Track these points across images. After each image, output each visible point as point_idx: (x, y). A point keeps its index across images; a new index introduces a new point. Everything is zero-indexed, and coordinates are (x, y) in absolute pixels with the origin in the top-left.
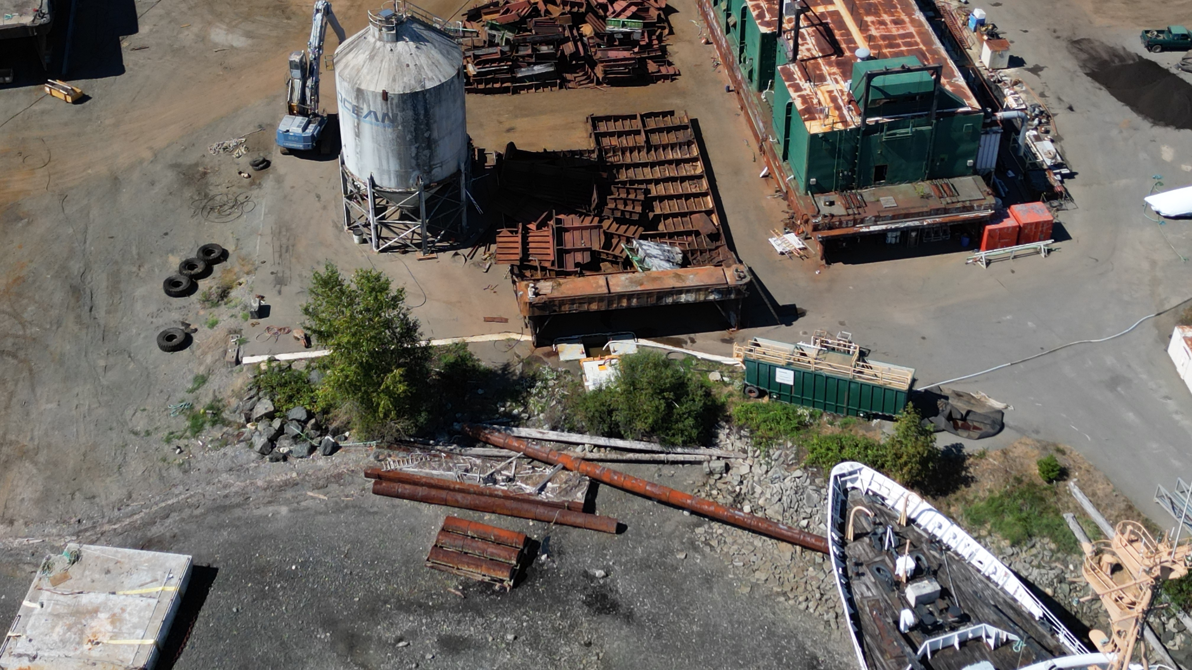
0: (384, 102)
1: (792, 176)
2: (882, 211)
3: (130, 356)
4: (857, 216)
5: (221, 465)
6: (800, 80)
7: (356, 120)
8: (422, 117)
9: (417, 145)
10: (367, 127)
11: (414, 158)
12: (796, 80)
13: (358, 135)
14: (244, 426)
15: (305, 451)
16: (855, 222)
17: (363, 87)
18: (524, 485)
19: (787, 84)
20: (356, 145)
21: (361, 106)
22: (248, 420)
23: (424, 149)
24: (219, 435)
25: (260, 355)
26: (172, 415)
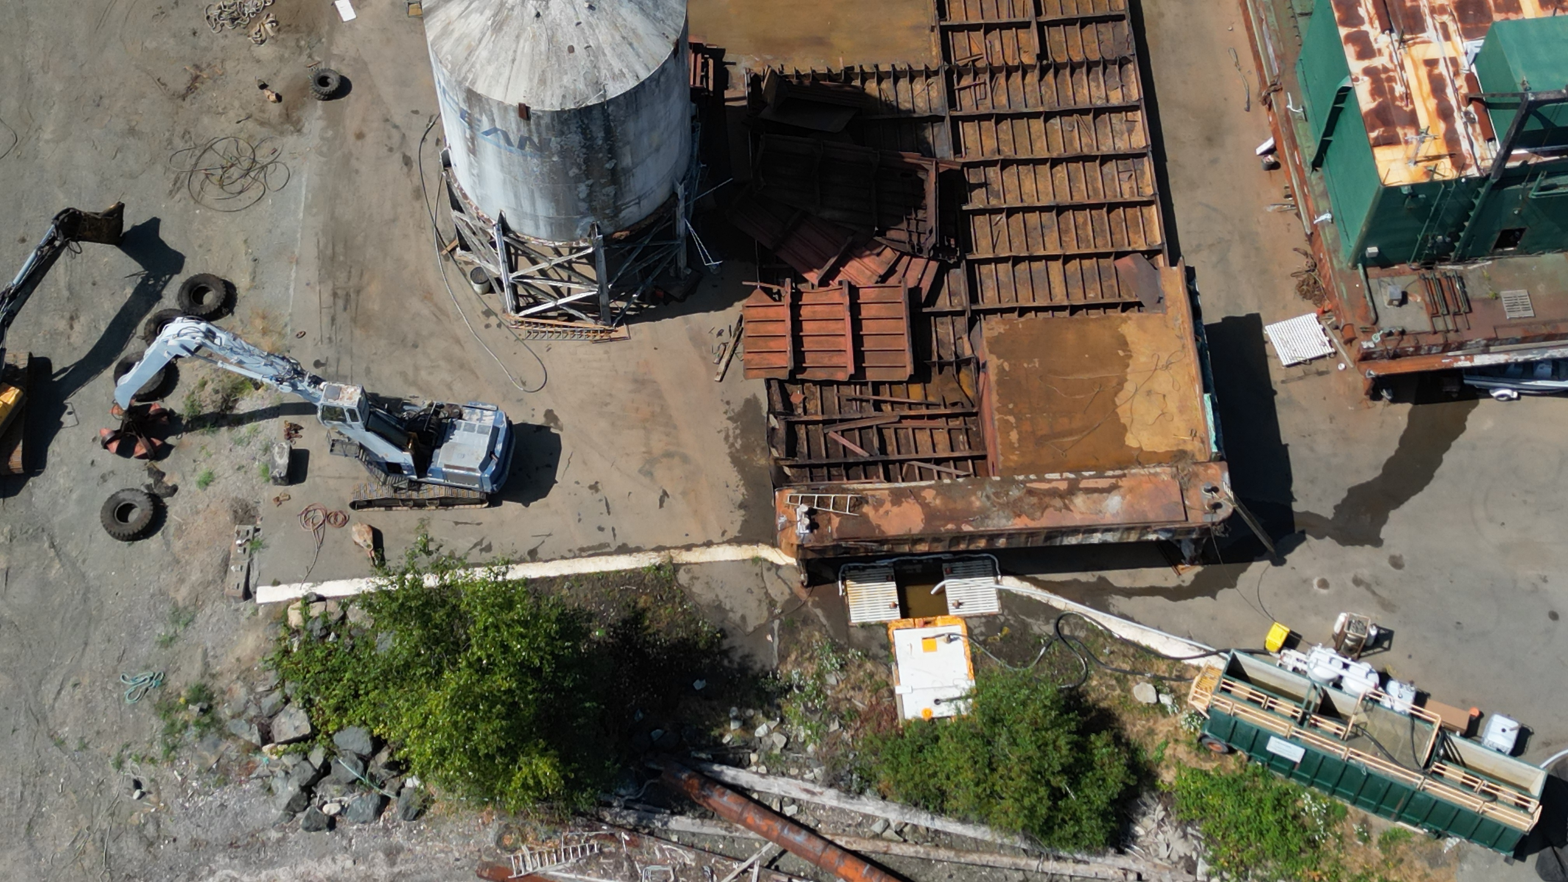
0: (522, 123)
1: (1327, 216)
2: (1503, 326)
3: (52, 545)
4: (1452, 336)
5: (217, 833)
6: (1371, 23)
7: (468, 132)
8: (600, 142)
9: (590, 182)
10: (489, 147)
11: (584, 200)
12: (1361, 22)
13: (473, 149)
14: (258, 749)
15: (370, 811)
16: (1446, 347)
17: (480, 88)
19: (1343, 31)
20: (471, 164)
21: (477, 116)
22: (267, 738)
23: (604, 186)
24: (212, 761)
25: (289, 582)
26: (128, 700)
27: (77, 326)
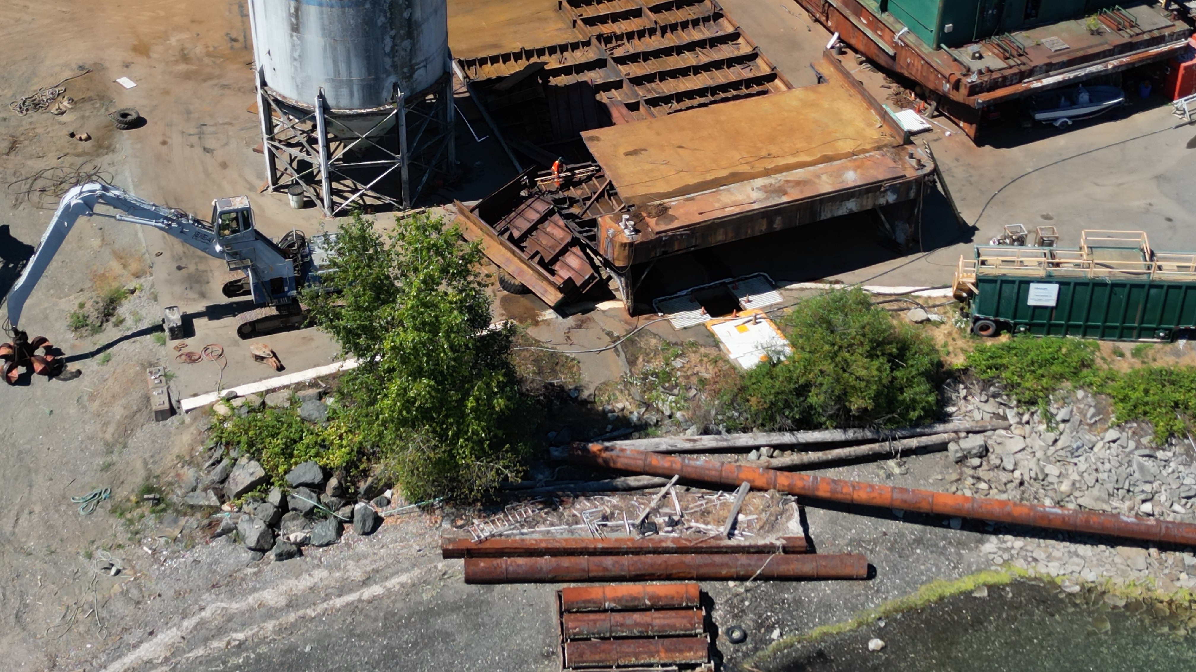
1: (906, 29)
2: (1052, 57)
4: (1021, 68)
5: (196, 580)
7: (293, 4)
9: (393, 33)
10: (312, 12)
13: (296, 28)
15: (330, 532)
18: (702, 526)
23: (402, 39)
25: (207, 392)
26: (82, 513)
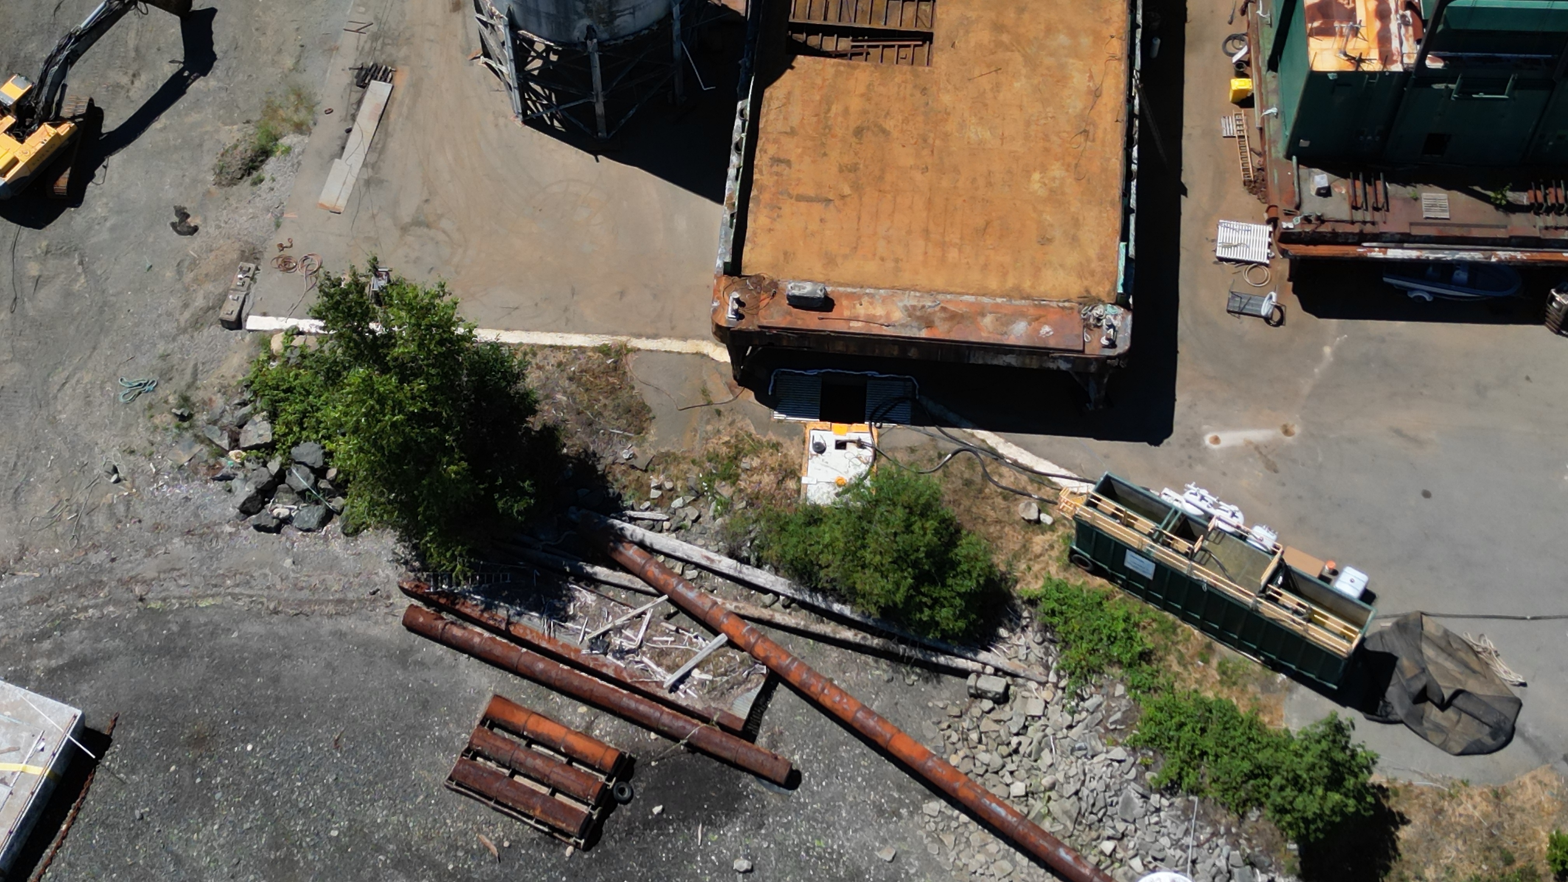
1: (1274, 110)
2: (1419, 224)
3: (81, 263)
4: (1368, 228)
5: (180, 520)
14: (225, 453)
15: (315, 521)
16: (1360, 239)
18: (652, 666)
22: (234, 444)
24: (185, 460)
25: (277, 315)
26: (122, 400)
27: (137, 83)
